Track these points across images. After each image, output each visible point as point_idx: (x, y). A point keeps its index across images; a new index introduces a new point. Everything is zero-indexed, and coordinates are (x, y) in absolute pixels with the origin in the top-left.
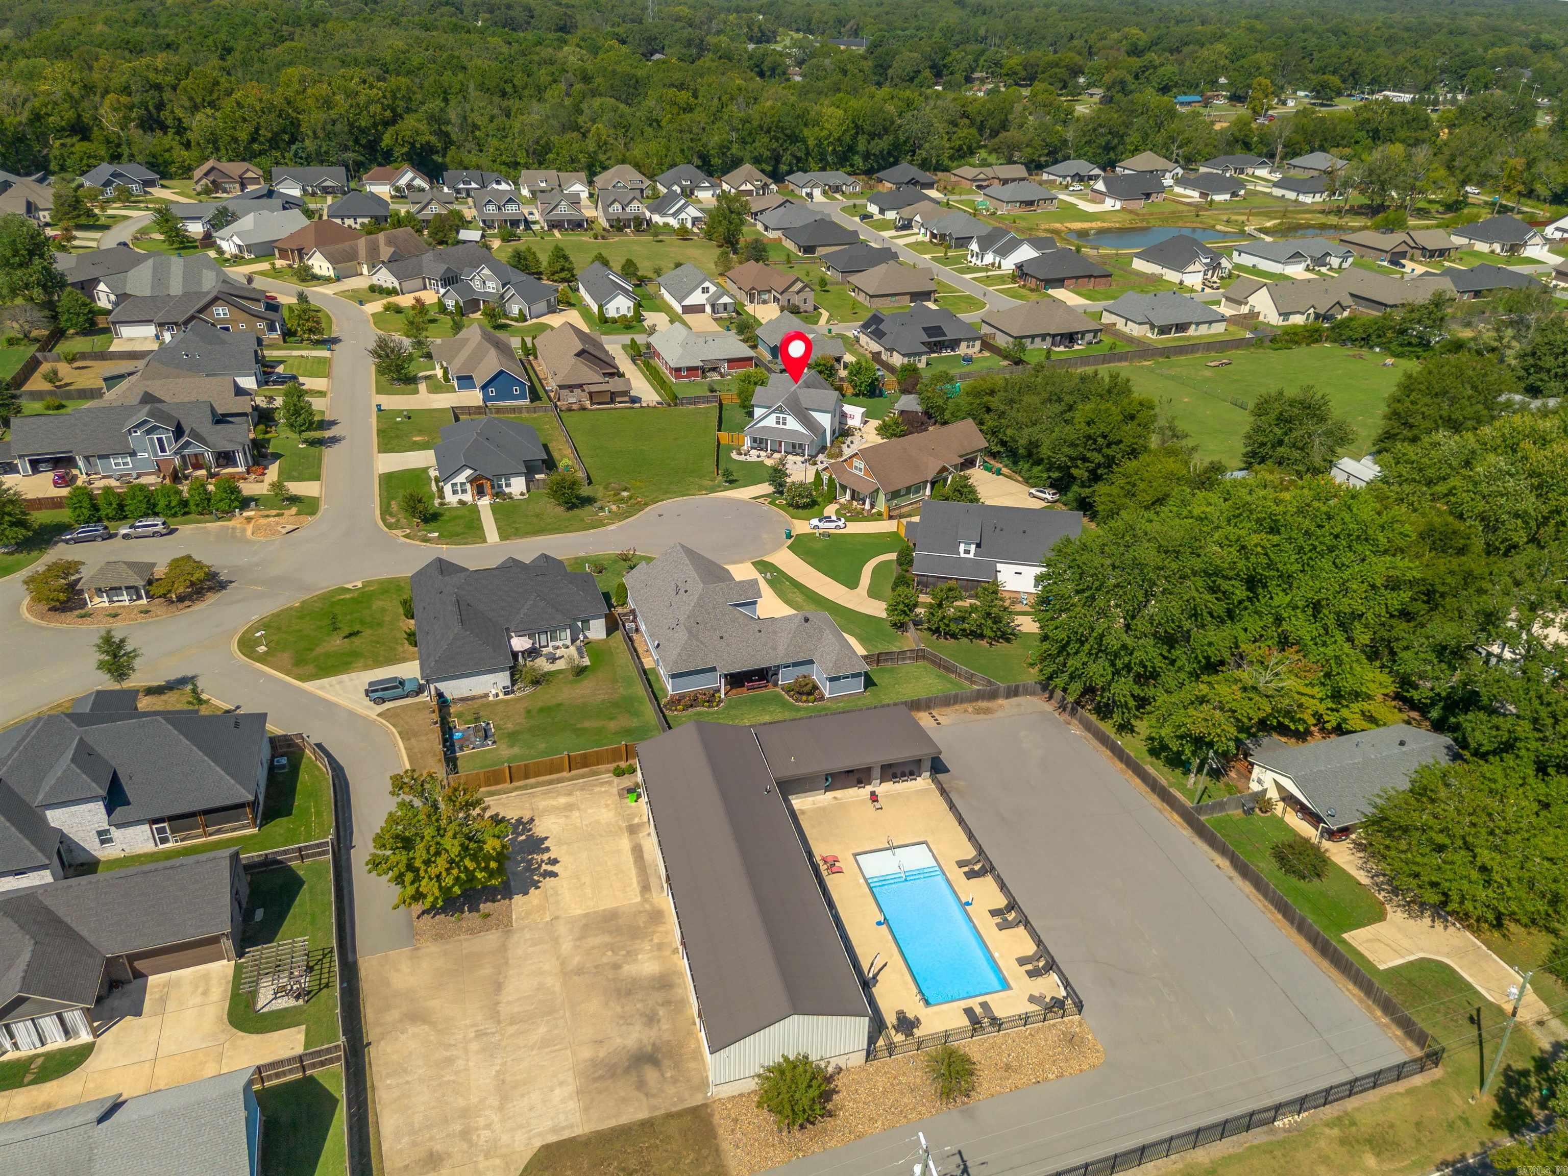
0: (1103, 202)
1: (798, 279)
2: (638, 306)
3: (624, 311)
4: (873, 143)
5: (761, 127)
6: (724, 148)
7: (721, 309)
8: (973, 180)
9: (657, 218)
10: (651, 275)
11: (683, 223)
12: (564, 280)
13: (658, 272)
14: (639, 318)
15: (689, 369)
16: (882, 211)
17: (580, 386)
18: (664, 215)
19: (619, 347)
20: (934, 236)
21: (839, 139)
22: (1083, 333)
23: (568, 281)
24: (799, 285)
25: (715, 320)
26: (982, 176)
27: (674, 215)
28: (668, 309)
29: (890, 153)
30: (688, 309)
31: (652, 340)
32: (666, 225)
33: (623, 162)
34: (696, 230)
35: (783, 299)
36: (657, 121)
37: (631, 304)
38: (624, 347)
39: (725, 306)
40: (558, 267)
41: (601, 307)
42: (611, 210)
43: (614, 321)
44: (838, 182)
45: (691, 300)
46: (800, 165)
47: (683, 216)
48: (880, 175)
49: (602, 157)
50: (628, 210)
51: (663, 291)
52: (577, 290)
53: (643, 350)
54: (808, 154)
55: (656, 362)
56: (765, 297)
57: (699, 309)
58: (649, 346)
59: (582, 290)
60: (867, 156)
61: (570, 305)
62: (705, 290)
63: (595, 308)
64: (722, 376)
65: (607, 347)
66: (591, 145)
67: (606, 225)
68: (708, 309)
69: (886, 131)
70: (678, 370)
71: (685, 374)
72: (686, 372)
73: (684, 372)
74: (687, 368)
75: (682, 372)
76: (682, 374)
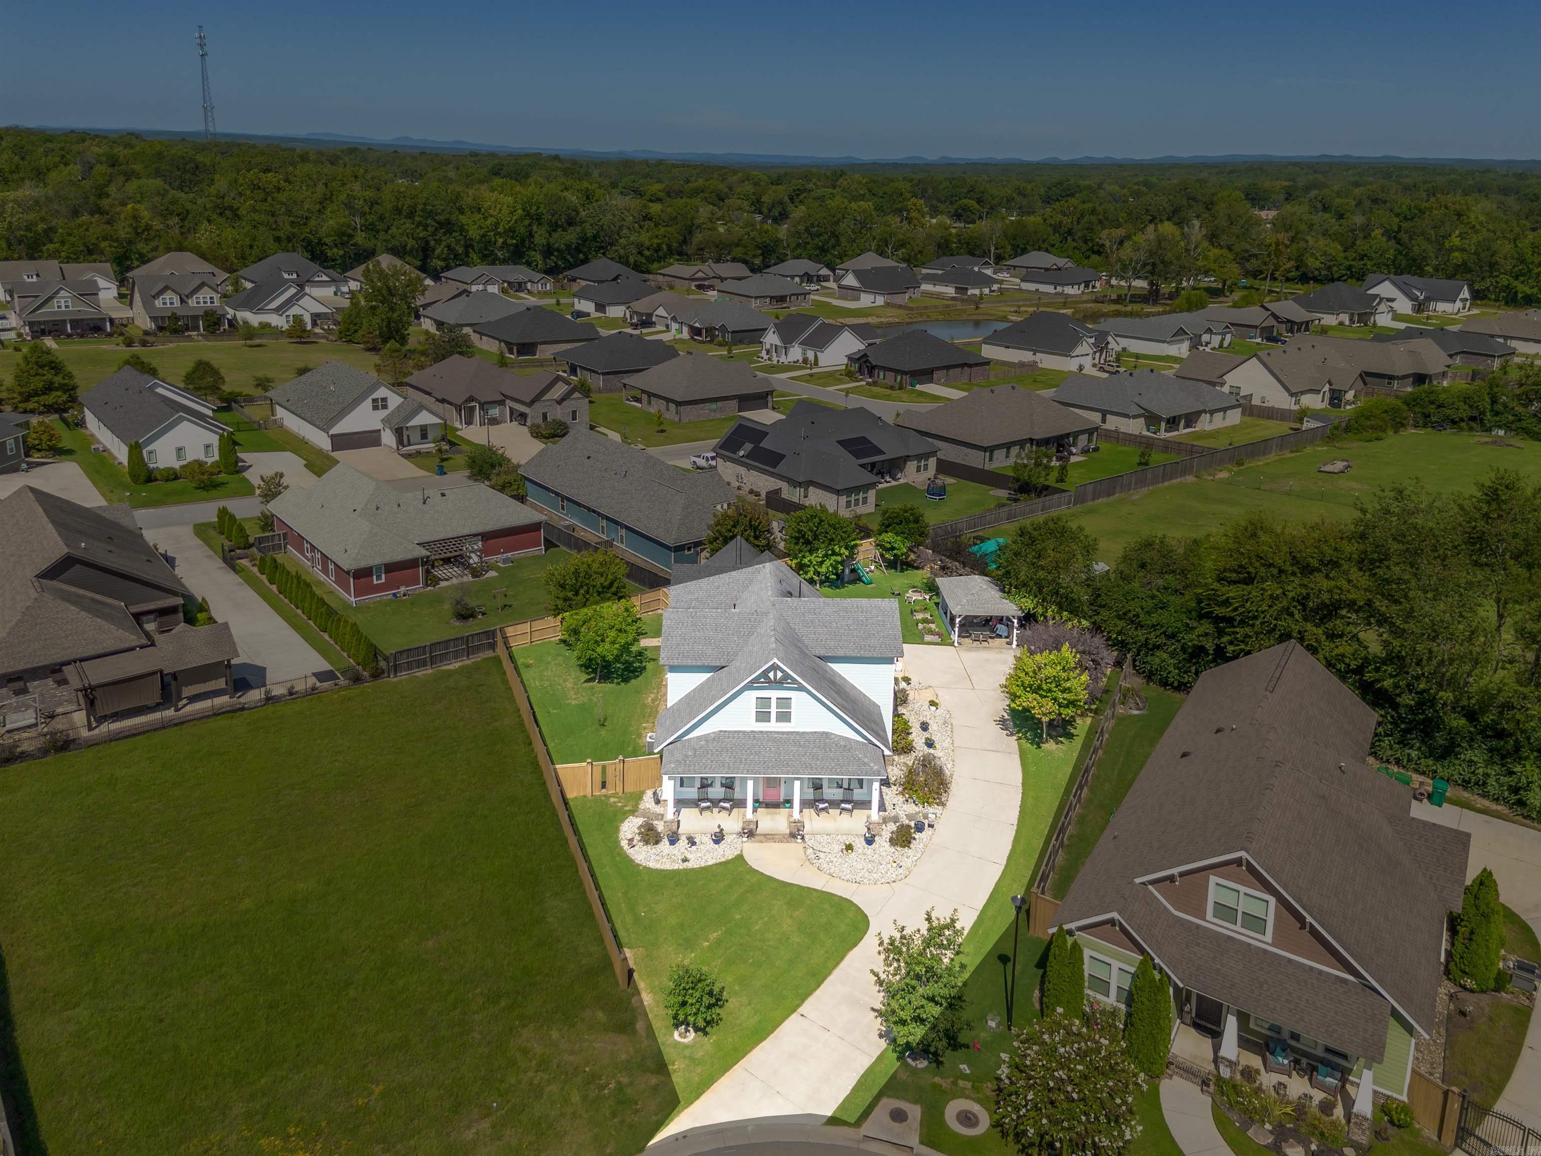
0: (858, 299)
1: (558, 379)
2: (230, 445)
3: (194, 453)
4: (555, 235)
5: (398, 211)
6: (344, 236)
7: (416, 436)
8: (692, 280)
9: (244, 315)
10: (250, 390)
11: (298, 319)
12: (50, 409)
13: (264, 384)
14: (235, 467)
15: (391, 568)
16: (600, 307)
17: (55, 670)
18: (261, 311)
19: (187, 533)
20: (695, 331)
21: (512, 230)
22: (1076, 434)
23: (59, 409)
24: (560, 390)
25: (408, 456)
26: (700, 275)
27: (278, 310)
28: (298, 446)
29: (578, 250)
30: (342, 442)
31: (274, 507)
32: (265, 326)
33: (180, 249)
34: (318, 330)
35: (534, 414)
36: (231, 208)
37: (214, 439)
38: (200, 530)
39: (424, 432)
40: (37, 383)
41: (135, 449)
42: (158, 303)
43: (173, 476)
44: (521, 278)
45: (349, 424)
46: (459, 259)
47: (295, 310)
48: (570, 273)
49: (141, 246)
50: (192, 302)
51: (280, 412)
52: (81, 424)
53: (255, 535)
54: (468, 246)
55: (291, 558)
56: (495, 412)
57: (370, 439)
58: (268, 522)
59: (92, 423)
60: (548, 251)
61: (59, 452)
62: (380, 404)
63: (121, 453)
64: (476, 573)
65: (149, 536)
66: (123, 231)
67: (150, 325)
68: (388, 438)
69: (570, 223)
70: (363, 574)
71: (383, 580)
72: (383, 576)
73: (379, 577)
74: (386, 565)
75: (375, 577)
76: (375, 582)
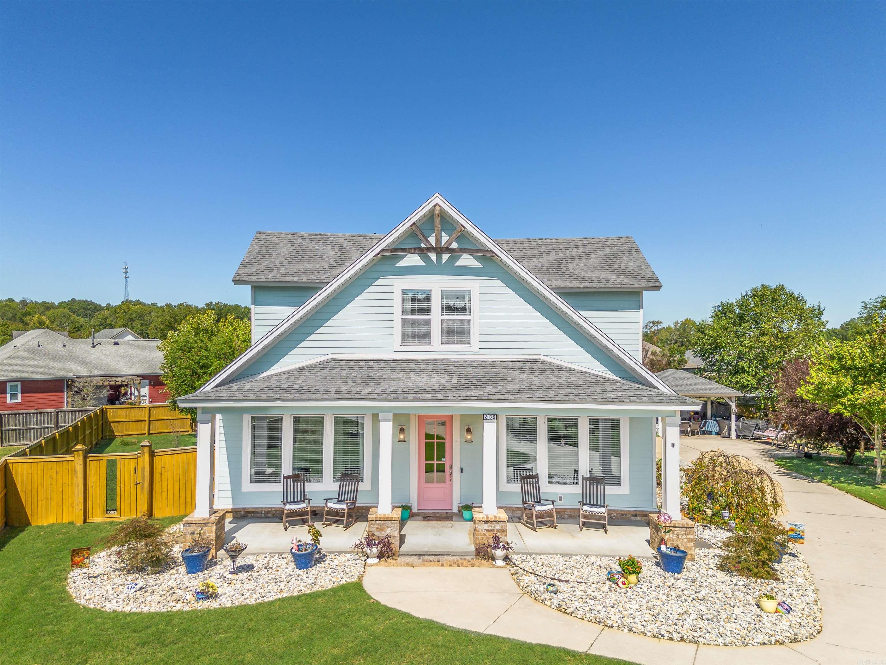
15: (29, 386)
71: (19, 400)
72: (19, 395)
73: (14, 396)
74: (23, 382)
75: (8, 396)
76: (8, 401)
